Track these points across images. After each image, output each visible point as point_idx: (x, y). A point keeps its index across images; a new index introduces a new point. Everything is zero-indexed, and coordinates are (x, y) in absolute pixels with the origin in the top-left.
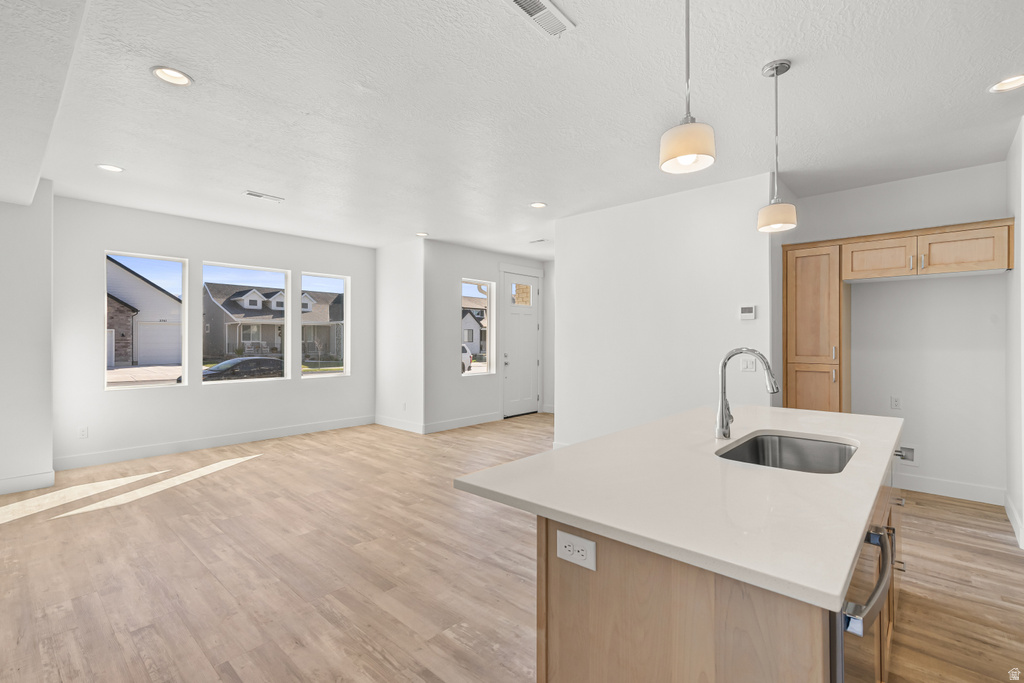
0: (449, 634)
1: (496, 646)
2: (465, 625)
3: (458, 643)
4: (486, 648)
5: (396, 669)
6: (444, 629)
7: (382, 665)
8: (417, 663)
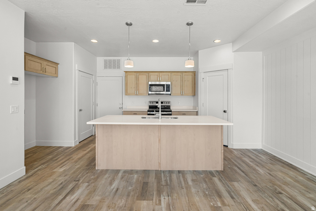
0: (219, 204)
1: (207, 193)
2: (212, 204)
3: (218, 200)
4: (210, 194)
5: (242, 204)
6: (220, 207)
7: (247, 207)
8: (235, 202)
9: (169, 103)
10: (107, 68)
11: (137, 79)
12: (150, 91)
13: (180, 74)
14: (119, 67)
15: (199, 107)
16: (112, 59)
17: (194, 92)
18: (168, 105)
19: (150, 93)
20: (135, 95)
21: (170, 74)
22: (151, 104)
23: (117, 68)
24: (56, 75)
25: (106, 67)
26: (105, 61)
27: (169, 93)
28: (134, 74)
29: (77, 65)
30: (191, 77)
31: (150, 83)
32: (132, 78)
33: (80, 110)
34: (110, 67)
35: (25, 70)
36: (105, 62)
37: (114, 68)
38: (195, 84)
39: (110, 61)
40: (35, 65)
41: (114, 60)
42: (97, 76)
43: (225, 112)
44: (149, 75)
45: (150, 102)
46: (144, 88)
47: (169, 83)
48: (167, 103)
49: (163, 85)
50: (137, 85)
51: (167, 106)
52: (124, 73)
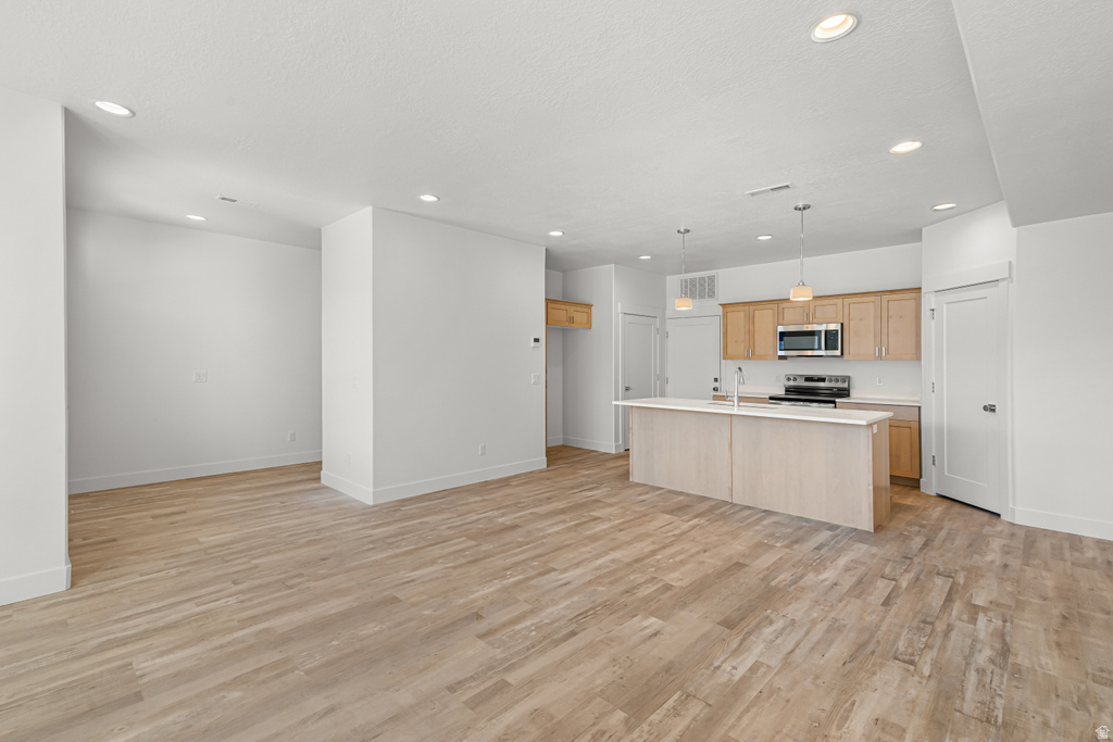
9: (847, 379)
11: (750, 320)
12: (781, 349)
13: (872, 298)
14: (712, 294)
15: (923, 393)
18: (841, 385)
19: (782, 353)
21: (839, 301)
22: (792, 383)
23: (710, 296)
24: (589, 324)
26: (683, 283)
27: (838, 353)
28: (743, 308)
29: (619, 305)
31: (781, 329)
32: (738, 317)
33: (627, 389)
35: (547, 323)
37: (702, 296)
39: (693, 281)
40: (560, 314)
41: (701, 279)
42: (667, 317)
43: (987, 408)
44: (781, 310)
45: (788, 377)
46: (767, 341)
47: (832, 327)
48: (837, 381)
49: (817, 334)
50: (751, 335)
51: (840, 389)
52: (721, 308)
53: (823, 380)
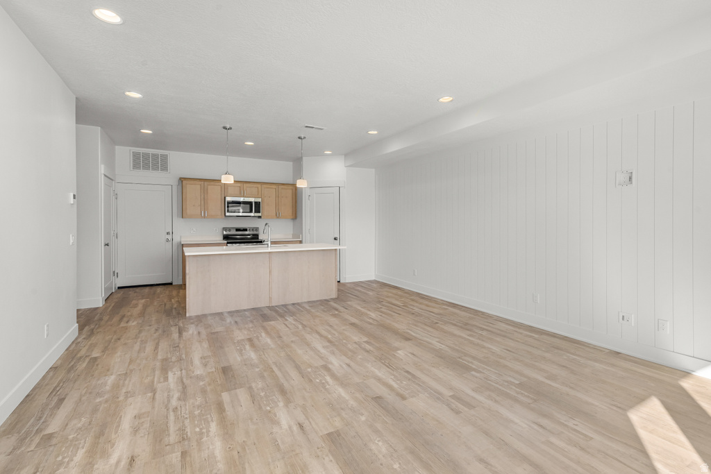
9: (256, 229)
10: (139, 168)
11: (204, 191)
12: (228, 211)
13: (274, 186)
14: (165, 168)
15: (304, 234)
16: (160, 154)
17: (296, 214)
18: (255, 233)
19: (227, 214)
20: (202, 217)
21: (259, 186)
22: (227, 233)
25: (136, 165)
26: (136, 156)
27: (259, 214)
28: (199, 183)
29: (103, 166)
30: (290, 191)
31: (228, 199)
32: (194, 188)
34: (146, 167)
36: (134, 156)
37: (155, 168)
38: (296, 202)
39: (146, 155)
41: (154, 155)
42: (117, 180)
43: (335, 239)
44: (226, 187)
45: (225, 229)
46: (216, 206)
47: (259, 200)
48: (253, 230)
49: (250, 203)
50: (205, 201)
51: (254, 235)
52: (178, 179)
53: (246, 230)
